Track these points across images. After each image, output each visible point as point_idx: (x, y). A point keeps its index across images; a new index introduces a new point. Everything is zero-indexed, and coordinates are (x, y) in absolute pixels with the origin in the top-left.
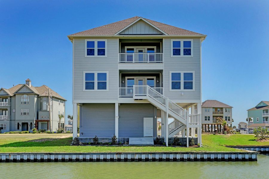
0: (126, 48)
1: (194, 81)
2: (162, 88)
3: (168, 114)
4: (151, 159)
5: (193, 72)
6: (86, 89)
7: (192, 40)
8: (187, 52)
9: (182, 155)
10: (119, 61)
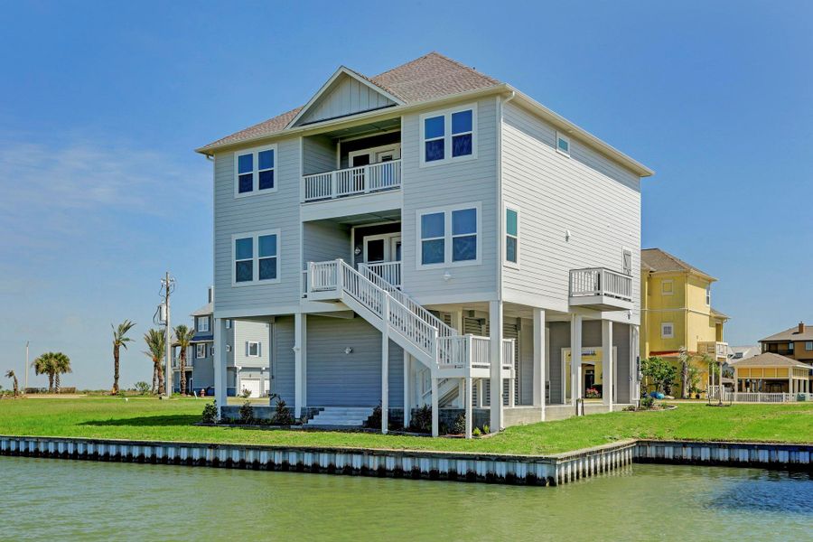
0: (352, 155)
1: (479, 234)
2: (397, 263)
3: (389, 339)
4: (279, 465)
5: (477, 206)
6: (238, 280)
7: (473, 107)
8: (463, 146)
9: (349, 456)
10: (302, 198)
